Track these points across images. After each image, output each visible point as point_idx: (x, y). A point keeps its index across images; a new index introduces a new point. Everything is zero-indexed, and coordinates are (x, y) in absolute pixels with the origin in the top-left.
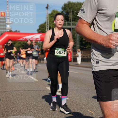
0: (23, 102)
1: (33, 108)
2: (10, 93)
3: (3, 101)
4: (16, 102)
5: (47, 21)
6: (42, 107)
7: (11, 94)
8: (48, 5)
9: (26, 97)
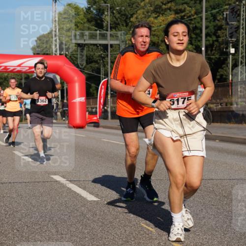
1: (20, 220)
6: (41, 220)
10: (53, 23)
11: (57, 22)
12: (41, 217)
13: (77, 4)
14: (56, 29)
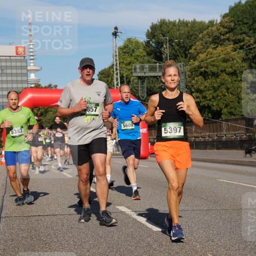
0: (67, 239)
1: (88, 251)
2: (38, 220)
3: (23, 237)
4: (51, 238)
5: (115, 64)
6: (109, 251)
7: (40, 222)
8: (116, 28)
9: (72, 228)
10: (113, 57)
11: (118, 57)
12: (109, 248)
13: (137, 39)
14: (117, 64)
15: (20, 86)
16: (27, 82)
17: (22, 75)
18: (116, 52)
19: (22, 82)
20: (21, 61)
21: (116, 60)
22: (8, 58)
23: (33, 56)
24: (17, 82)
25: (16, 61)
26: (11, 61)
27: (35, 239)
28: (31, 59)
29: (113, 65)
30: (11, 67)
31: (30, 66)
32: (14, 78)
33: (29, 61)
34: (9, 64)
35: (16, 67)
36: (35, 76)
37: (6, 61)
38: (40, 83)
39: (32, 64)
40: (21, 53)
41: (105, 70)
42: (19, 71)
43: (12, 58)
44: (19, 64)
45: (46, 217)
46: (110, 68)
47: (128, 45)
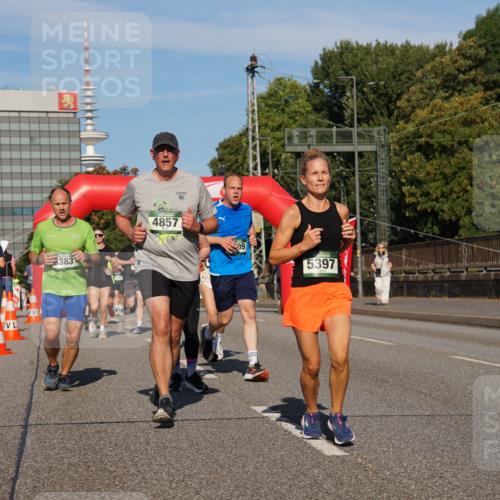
0: (157, 468)
2: (99, 432)
3: (70, 464)
4: (125, 468)
5: (250, 127)
7: (103, 434)
8: (253, 58)
10: (248, 115)
11: (256, 113)
13: (294, 79)
14: (254, 127)
15: (65, 169)
16: (80, 161)
17: (70, 148)
18: (253, 105)
19: (70, 162)
20: (68, 121)
21: (253, 121)
22: (44, 115)
23: (91, 111)
24: (60, 162)
25: (59, 121)
26: (49, 121)
27: (93, 469)
28: (88, 118)
29: (247, 129)
30: (49, 134)
31: (85, 130)
32: (55, 155)
33: (83, 122)
34: (44, 127)
35: (59, 134)
36: (96, 151)
37: (39, 121)
38: (104, 164)
39: (89, 128)
40: (69, 106)
41: (231, 140)
42: (64, 141)
43: (51, 115)
44: (64, 127)
45: (115, 426)
46: (241, 135)
47: (276, 92)
